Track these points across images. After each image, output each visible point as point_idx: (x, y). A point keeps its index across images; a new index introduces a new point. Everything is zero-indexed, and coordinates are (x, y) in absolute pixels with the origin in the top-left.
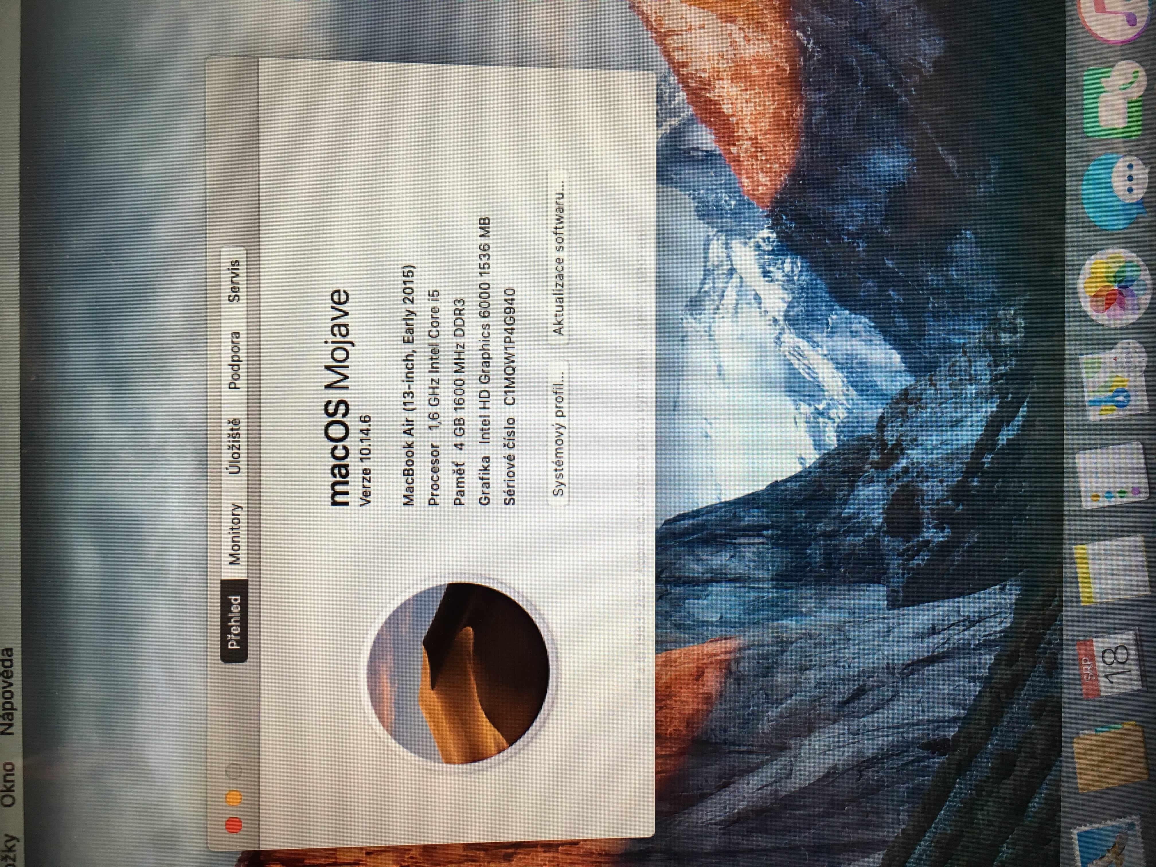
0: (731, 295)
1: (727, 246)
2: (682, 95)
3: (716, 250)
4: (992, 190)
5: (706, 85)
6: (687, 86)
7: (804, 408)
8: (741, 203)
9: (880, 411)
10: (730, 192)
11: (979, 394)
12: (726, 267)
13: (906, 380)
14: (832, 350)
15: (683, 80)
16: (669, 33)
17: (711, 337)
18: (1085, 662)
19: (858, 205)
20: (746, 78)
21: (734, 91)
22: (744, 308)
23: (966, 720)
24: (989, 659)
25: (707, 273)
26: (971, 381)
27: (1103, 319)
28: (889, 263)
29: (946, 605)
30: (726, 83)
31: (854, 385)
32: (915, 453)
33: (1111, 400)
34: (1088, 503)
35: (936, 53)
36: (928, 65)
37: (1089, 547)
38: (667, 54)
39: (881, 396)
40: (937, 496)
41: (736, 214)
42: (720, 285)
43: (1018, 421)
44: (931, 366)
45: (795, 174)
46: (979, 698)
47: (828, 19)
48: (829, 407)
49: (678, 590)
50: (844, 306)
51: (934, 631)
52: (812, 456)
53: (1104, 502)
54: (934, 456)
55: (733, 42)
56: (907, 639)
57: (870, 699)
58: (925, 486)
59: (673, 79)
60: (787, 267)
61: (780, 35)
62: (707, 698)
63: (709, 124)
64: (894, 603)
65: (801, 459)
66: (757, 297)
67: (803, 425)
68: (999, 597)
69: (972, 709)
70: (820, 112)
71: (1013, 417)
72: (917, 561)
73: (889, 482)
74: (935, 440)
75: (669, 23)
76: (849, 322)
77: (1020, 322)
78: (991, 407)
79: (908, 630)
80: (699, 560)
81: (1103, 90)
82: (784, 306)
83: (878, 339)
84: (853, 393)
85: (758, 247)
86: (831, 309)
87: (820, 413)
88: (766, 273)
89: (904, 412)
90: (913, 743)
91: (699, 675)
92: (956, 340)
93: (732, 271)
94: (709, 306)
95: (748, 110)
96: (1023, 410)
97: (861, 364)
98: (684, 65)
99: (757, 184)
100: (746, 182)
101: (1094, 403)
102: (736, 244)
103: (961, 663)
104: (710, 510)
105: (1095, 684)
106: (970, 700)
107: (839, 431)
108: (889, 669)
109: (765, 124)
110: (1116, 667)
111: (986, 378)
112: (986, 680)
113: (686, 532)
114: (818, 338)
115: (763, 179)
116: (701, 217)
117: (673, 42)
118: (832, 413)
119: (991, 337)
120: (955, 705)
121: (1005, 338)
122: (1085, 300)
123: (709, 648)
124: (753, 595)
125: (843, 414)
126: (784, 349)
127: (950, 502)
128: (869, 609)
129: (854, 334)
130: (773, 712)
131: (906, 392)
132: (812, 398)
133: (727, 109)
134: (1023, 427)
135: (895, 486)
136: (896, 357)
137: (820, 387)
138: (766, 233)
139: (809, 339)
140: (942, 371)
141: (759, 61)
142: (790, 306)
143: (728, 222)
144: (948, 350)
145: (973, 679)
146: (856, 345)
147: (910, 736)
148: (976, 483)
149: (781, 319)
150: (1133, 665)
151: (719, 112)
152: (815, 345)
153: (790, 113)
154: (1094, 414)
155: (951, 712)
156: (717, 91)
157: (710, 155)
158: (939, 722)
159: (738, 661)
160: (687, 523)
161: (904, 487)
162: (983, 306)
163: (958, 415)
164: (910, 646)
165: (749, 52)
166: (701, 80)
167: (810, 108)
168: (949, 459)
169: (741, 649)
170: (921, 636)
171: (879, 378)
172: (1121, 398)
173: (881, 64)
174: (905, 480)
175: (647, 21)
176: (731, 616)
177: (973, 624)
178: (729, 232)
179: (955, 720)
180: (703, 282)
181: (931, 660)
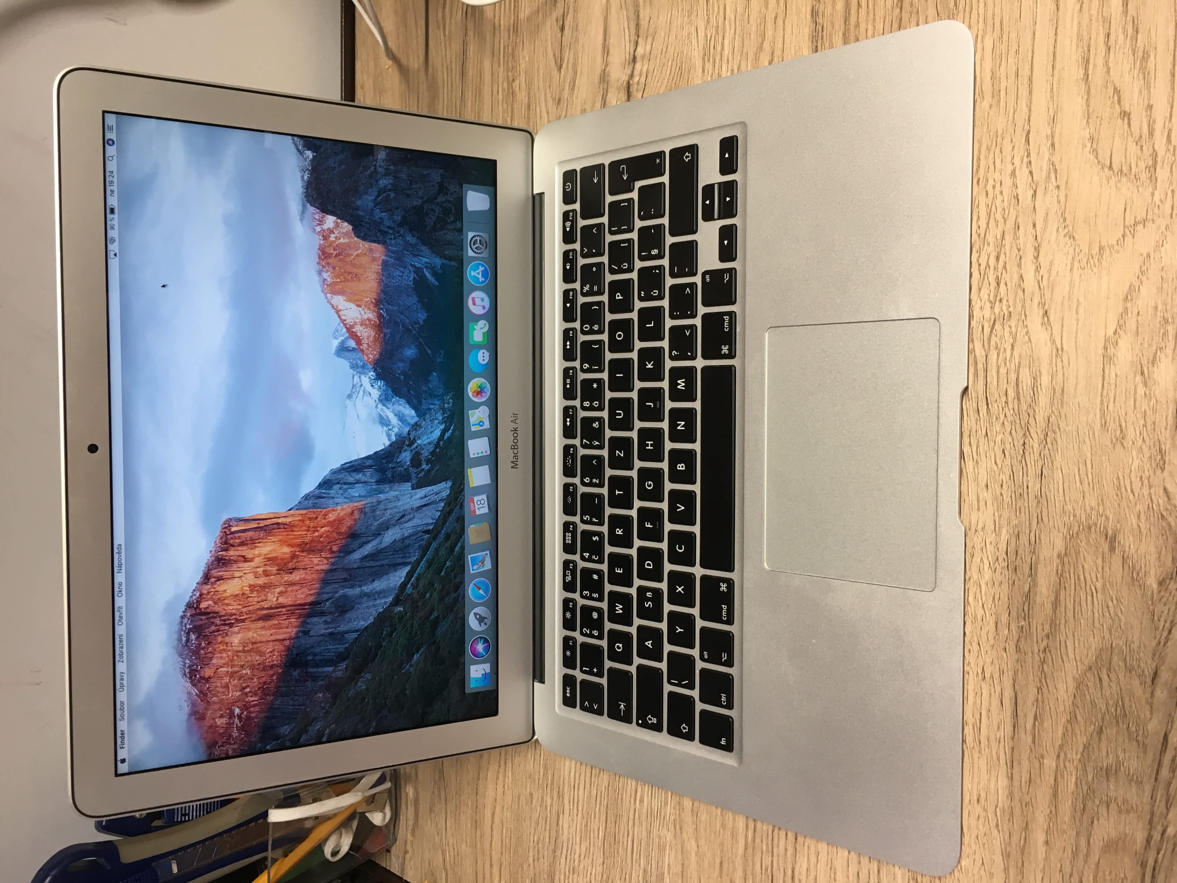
0: (361, 393)
1: (360, 377)
2: (345, 330)
3: (356, 378)
4: (442, 360)
5: (352, 327)
6: (346, 327)
7: (385, 428)
8: (364, 364)
9: (408, 429)
10: (361, 360)
11: (439, 423)
12: (360, 384)
13: (417, 419)
14: (394, 410)
15: (345, 325)
16: (340, 310)
17: (355, 406)
18: (472, 504)
19: (401, 364)
20: (365, 325)
21: (361, 328)
22: (365, 397)
23: (435, 523)
24: (442, 504)
25: (354, 386)
26: (436, 419)
27: (476, 400)
28: (411, 383)
29: (429, 488)
30: (359, 326)
31: (400, 420)
32: (419, 442)
33: (479, 424)
34: (472, 456)
35: (424, 318)
36: (422, 322)
37: (473, 469)
38: (339, 317)
39: (409, 424)
40: (427, 454)
41: (363, 367)
42: (358, 390)
43: (450, 431)
44: (424, 414)
45: (381, 355)
46: (439, 516)
47: (391, 307)
48: (393, 428)
49: (345, 486)
50: (397, 396)
51: (426, 496)
52: (387, 443)
53: (476, 456)
54: (425, 442)
55: (361, 314)
56: (417, 499)
57: (406, 518)
58: (423, 452)
59: (342, 325)
60: (379, 384)
61: (375, 312)
62: (355, 520)
63: (353, 339)
64: (413, 488)
65: (384, 444)
66: (370, 393)
67: (384, 434)
68: (445, 485)
69: (437, 520)
70: (388, 336)
71: (449, 430)
72: (420, 475)
73: (412, 451)
74: (425, 437)
75: (340, 307)
76: (398, 401)
77: (451, 401)
78: (442, 427)
79: (418, 496)
80: (352, 477)
81: (475, 329)
82: (378, 396)
83: (408, 406)
84: (400, 423)
85: (370, 378)
86: (393, 397)
87: (390, 430)
88: (372, 386)
89: (416, 429)
90: (420, 531)
91: (352, 513)
92: (432, 407)
93: (361, 385)
94: (354, 397)
95: (365, 335)
96: (452, 428)
97: (403, 414)
98: (345, 320)
99: (369, 358)
100: (365, 357)
101: (473, 425)
102: (363, 377)
103: (433, 506)
104: (355, 461)
105: (475, 511)
106: (437, 517)
107: (396, 435)
108: (412, 509)
109: (371, 339)
110: (481, 506)
111: (441, 418)
112: (441, 511)
113: (348, 468)
114: (389, 406)
115: (371, 356)
116: (351, 368)
117: (341, 313)
118: (394, 429)
119: (442, 405)
120: (432, 519)
121: (446, 405)
122: (470, 394)
123: (355, 504)
124: (369, 487)
125: (397, 430)
126: (378, 410)
127: (430, 457)
128: (406, 490)
129: (400, 405)
130: (376, 524)
131: (416, 423)
132: (387, 425)
133: (359, 334)
134: (452, 433)
135: (413, 452)
136: (413, 412)
137: (390, 421)
138: (372, 373)
139: (386, 407)
140: (428, 416)
141: (369, 320)
142: (380, 396)
143: (360, 370)
144: (430, 409)
145: (438, 511)
146: (401, 408)
147: (419, 529)
148: (438, 450)
149: (377, 401)
150: (486, 504)
151: (357, 335)
152: (388, 408)
153: (379, 336)
154: (473, 429)
155: (431, 521)
156: (356, 329)
157: (354, 348)
158: (427, 524)
159: (365, 508)
160: (348, 465)
161: (416, 452)
162: (439, 396)
163: (432, 430)
164: (419, 501)
165: (365, 317)
166: (350, 325)
167: (385, 334)
168: (430, 443)
169: (365, 504)
170: (422, 498)
171: (408, 419)
172: (481, 424)
173: (407, 321)
174: (416, 450)
175: (333, 306)
176: (362, 494)
177: (438, 494)
178: (360, 373)
179: (432, 523)
180: (352, 389)
181: (425, 505)
